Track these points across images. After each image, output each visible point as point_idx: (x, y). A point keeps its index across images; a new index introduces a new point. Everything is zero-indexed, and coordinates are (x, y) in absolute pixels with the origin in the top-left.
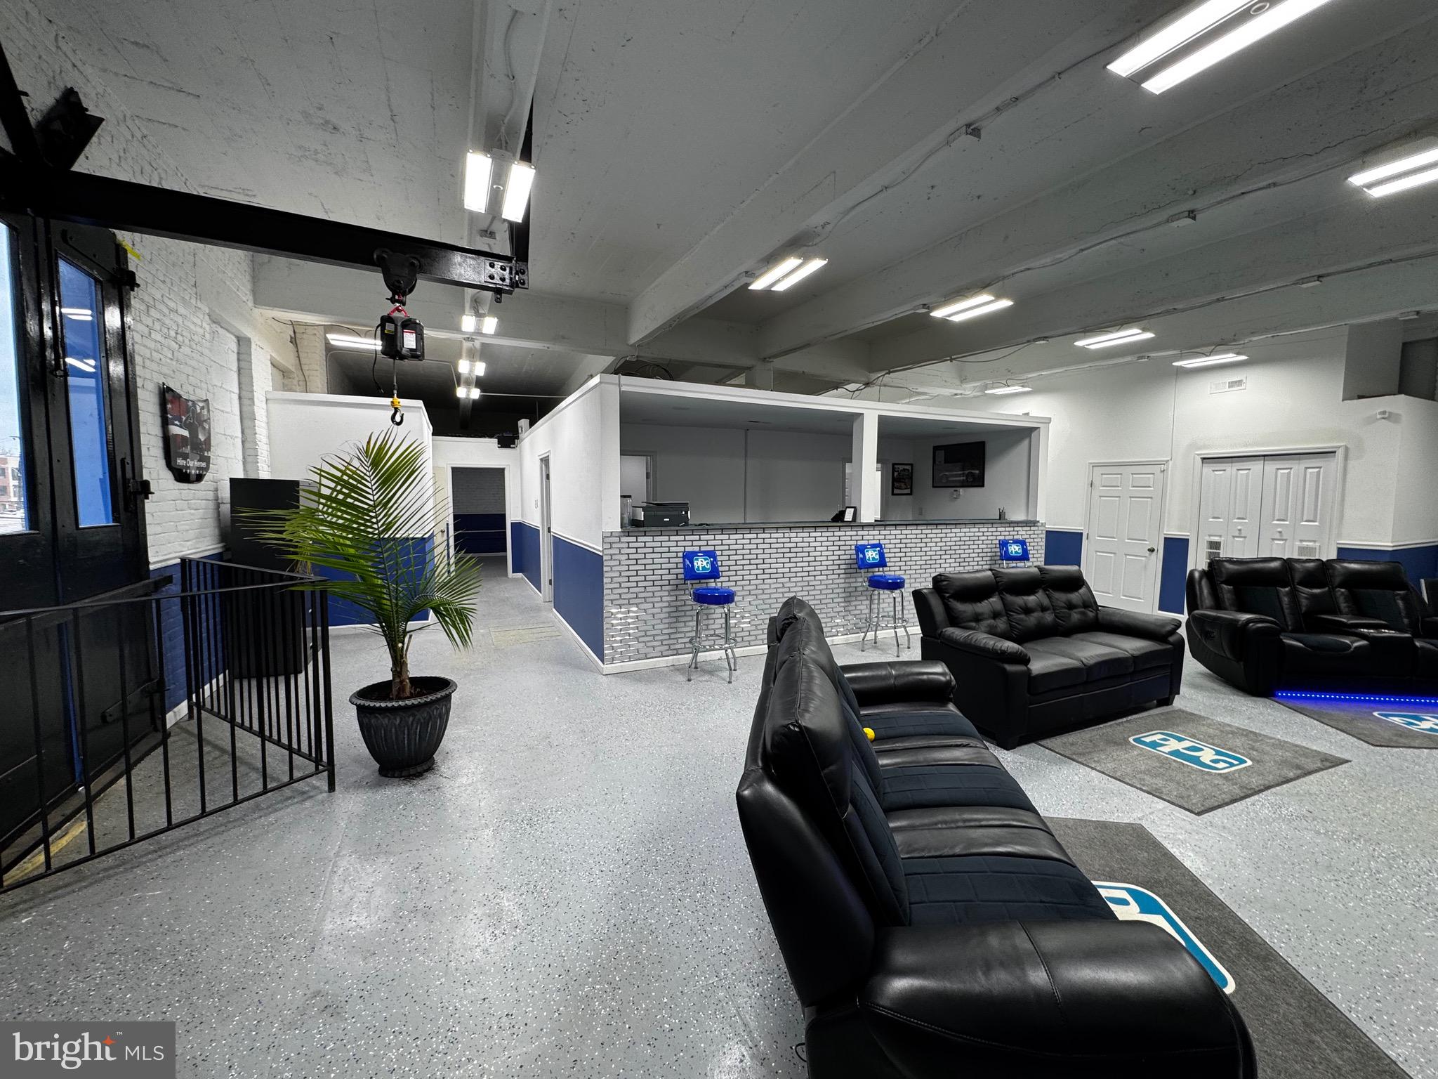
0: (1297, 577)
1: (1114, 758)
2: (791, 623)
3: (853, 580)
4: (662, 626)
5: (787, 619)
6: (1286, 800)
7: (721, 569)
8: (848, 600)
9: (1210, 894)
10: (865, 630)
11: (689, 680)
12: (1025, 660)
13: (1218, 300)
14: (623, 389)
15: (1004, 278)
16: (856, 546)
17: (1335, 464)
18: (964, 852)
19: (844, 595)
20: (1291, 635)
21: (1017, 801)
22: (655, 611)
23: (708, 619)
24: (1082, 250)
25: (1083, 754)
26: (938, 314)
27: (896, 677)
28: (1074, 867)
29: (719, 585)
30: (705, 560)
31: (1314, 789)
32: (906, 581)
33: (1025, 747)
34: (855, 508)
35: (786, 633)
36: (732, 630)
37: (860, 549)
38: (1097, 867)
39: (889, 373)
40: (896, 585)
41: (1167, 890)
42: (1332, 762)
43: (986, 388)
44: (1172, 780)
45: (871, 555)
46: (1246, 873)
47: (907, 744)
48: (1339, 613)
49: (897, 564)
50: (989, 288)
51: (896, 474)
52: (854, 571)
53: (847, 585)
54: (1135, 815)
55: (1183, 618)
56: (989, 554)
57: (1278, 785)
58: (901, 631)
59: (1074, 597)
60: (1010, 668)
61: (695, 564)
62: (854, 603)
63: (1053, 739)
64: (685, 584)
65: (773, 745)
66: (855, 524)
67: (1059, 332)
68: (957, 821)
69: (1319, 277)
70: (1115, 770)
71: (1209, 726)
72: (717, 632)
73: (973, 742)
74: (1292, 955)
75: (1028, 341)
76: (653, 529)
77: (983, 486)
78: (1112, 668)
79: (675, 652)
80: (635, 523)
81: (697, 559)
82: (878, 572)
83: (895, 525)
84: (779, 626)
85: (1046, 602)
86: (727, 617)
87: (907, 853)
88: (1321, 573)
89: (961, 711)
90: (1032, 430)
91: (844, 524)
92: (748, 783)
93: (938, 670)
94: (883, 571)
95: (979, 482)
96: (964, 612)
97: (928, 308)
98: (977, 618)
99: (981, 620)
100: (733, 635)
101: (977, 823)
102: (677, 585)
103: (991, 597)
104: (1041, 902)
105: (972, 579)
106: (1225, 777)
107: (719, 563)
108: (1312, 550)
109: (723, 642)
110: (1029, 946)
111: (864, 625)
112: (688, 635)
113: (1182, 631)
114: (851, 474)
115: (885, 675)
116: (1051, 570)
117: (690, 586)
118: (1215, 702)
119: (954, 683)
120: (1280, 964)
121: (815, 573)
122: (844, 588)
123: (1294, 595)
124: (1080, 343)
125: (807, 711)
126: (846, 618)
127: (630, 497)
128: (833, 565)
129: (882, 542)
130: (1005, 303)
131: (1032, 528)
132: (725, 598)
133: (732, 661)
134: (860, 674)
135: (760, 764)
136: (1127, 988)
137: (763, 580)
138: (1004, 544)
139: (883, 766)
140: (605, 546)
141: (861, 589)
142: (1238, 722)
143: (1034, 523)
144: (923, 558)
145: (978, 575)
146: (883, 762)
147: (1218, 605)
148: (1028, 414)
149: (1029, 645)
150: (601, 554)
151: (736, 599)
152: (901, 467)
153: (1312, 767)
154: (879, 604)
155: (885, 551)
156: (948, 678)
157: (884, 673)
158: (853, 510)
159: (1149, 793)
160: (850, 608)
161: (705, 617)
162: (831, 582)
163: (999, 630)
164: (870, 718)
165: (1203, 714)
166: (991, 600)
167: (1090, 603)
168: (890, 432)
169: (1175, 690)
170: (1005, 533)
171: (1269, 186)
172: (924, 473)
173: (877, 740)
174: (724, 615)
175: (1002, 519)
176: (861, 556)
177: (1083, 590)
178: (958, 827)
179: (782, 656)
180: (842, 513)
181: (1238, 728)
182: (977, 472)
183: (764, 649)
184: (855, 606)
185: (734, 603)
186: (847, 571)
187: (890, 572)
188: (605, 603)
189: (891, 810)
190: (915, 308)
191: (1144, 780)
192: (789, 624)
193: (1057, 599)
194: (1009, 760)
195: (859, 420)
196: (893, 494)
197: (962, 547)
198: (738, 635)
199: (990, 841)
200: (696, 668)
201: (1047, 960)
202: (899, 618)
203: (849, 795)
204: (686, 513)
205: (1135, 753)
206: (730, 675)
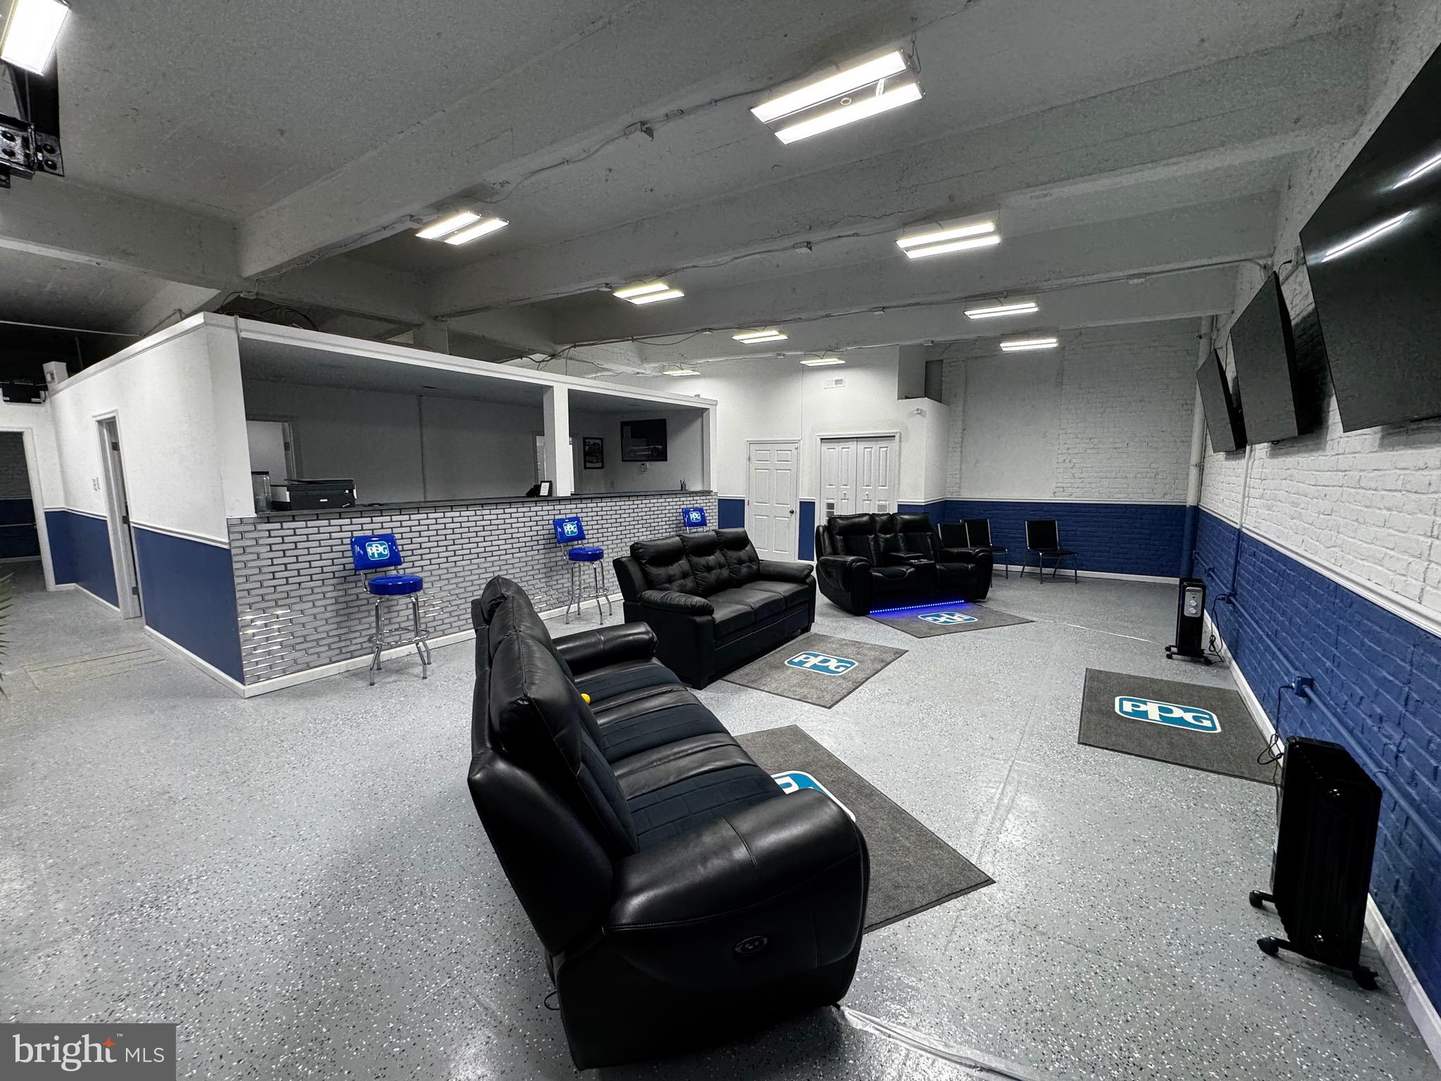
0: (878, 526)
1: (777, 679)
2: (500, 603)
3: (554, 555)
4: (327, 628)
5: (495, 600)
6: (877, 685)
7: (402, 554)
8: (548, 576)
9: (839, 762)
10: (568, 603)
11: (372, 684)
12: (708, 611)
13: (827, 316)
14: (243, 335)
15: (676, 271)
16: (554, 520)
17: (894, 445)
18: (676, 780)
19: (544, 570)
20: (876, 569)
21: (712, 727)
22: (315, 611)
23: (389, 612)
24: (736, 258)
25: (755, 681)
26: (621, 294)
27: (605, 642)
28: (757, 766)
29: (401, 572)
30: (381, 545)
31: (891, 674)
32: (605, 552)
33: (713, 685)
34: (550, 482)
35: (495, 614)
36: (422, 621)
37: (559, 523)
38: (770, 765)
39: (575, 347)
40: (596, 556)
41: (814, 768)
42: (899, 653)
43: (663, 368)
44: (812, 687)
45: (570, 528)
46: (858, 740)
47: (620, 701)
48: (898, 550)
49: (595, 536)
50: (663, 278)
51: (587, 448)
52: (554, 545)
53: (548, 560)
54: (791, 720)
55: (814, 563)
56: (675, 522)
57: (873, 676)
58: (602, 600)
59: (743, 554)
60: (698, 619)
61: (369, 550)
62: (554, 578)
63: (734, 674)
64: (355, 575)
65: (501, 723)
66: (551, 498)
67: (722, 326)
68: (669, 756)
69: (883, 308)
70: (777, 688)
71: (833, 642)
72: (403, 625)
73: (675, 687)
74: (883, 787)
75: (697, 331)
76: (305, 512)
77: (666, 460)
78: (772, 608)
79: (349, 655)
80: (277, 506)
81: (371, 545)
82: (577, 545)
83: (591, 498)
84: (486, 607)
85: (722, 560)
86: (416, 606)
87: (630, 795)
88: (890, 522)
89: (663, 663)
90: (704, 410)
91: (539, 499)
92: (479, 766)
93: (641, 631)
94: (582, 544)
95: (662, 456)
96: (659, 575)
97: (611, 287)
98: (670, 579)
99: (674, 581)
100: (423, 626)
101: (685, 753)
102: (345, 577)
103: (680, 560)
104: (737, 800)
105: (664, 545)
106: (844, 677)
107: (400, 548)
108: (885, 506)
109: (412, 635)
110: (732, 833)
111: (567, 598)
112: (364, 633)
113: (814, 573)
114: (542, 447)
115: (595, 642)
116: (724, 533)
117: (363, 577)
118: (835, 624)
119: (656, 639)
120: (878, 795)
121: (513, 551)
122: (545, 564)
123: (876, 540)
124: (736, 337)
125: (533, 684)
126: (548, 593)
127: (267, 473)
128: (532, 541)
129: (579, 515)
130: (677, 294)
131: (708, 497)
132: (413, 586)
133: (425, 655)
134: (571, 645)
135: (489, 745)
136: (798, 838)
137: (455, 562)
138: (686, 512)
139: (601, 725)
140: (232, 537)
141: (562, 563)
142: (848, 636)
143: (707, 493)
144: (618, 529)
145: (668, 541)
146: (600, 721)
147: (835, 552)
148: (699, 396)
149: (712, 598)
150: (226, 547)
151: (425, 586)
152: (592, 442)
153: (889, 659)
154: (580, 576)
155: (583, 524)
156: (650, 635)
157: (593, 640)
158: (548, 484)
159: (799, 700)
160: (551, 584)
161: (386, 610)
162: (530, 558)
163: (688, 588)
164: (583, 684)
165: (829, 634)
166: (680, 562)
167: (754, 558)
168: (580, 405)
169: (811, 619)
170: (687, 502)
171: (854, 235)
172: (613, 446)
173: (591, 703)
174: (411, 606)
175: (683, 491)
176: (559, 530)
177: (748, 548)
178: (669, 761)
179: (495, 637)
180: (538, 488)
181: (849, 641)
182: (661, 447)
183: (472, 633)
184: (557, 580)
185: (422, 591)
186: (547, 546)
187: (590, 543)
188: (240, 609)
189: (614, 761)
190: (598, 285)
191: (795, 691)
192: (498, 604)
193: (730, 557)
194: (704, 696)
195: (549, 392)
196: (585, 468)
197: (652, 517)
198: (429, 625)
199: (696, 764)
200: (379, 669)
201: (745, 839)
202: (601, 588)
203: (580, 755)
204: (351, 491)
205: (790, 672)
206: (425, 670)
